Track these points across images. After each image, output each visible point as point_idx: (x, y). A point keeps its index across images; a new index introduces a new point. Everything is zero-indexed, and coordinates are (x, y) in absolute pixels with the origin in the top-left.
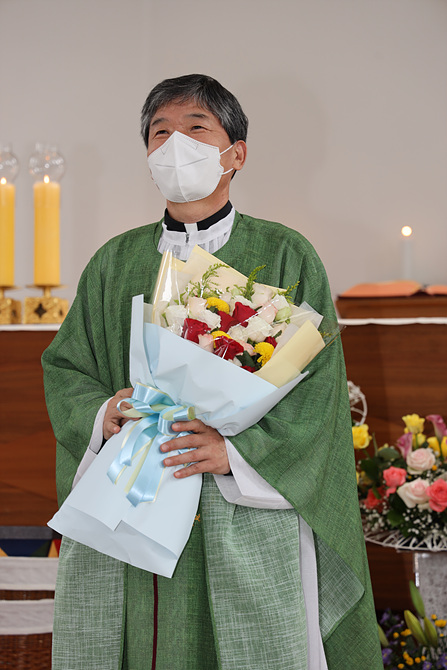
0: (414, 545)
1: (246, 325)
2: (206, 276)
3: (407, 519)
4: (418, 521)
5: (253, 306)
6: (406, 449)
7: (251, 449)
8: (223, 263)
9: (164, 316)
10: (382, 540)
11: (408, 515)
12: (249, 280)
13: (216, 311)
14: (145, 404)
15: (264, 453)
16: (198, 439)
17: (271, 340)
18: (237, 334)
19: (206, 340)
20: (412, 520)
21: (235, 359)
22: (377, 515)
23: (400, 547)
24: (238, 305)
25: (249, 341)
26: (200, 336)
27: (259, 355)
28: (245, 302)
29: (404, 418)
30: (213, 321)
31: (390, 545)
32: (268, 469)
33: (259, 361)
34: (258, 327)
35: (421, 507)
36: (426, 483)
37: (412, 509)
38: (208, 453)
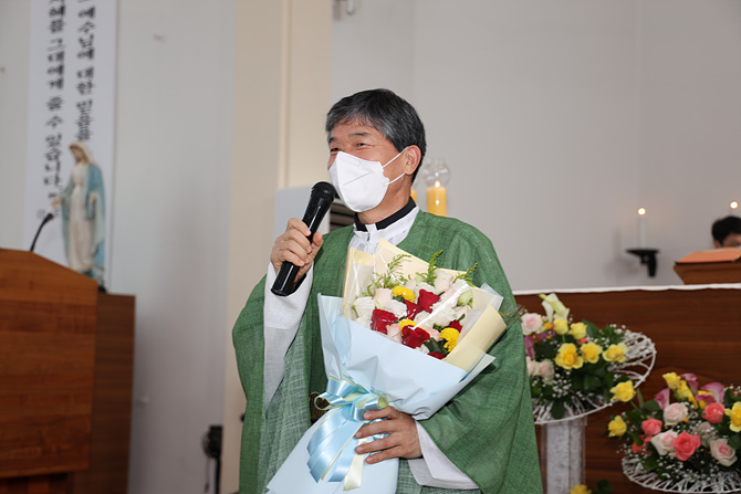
0: (668, 488)
1: (430, 311)
2: (391, 267)
3: (661, 464)
4: (670, 467)
5: (436, 292)
6: (663, 403)
7: (442, 434)
8: (406, 253)
9: (353, 308)
10: (642, 481)
11: (661, 461)
12: (431, 266)
13: (402, 299)
14: (338, 397)
15: (454, 438)
16: (390, 425)
17: (455, 325)
18: (423, 321)
19: (394, 330)
20: (665, 465)
21: (423, 346)
22: (637, 460)
23: (656, 488)
24: (422, 292)
25: (435, 327)
26: (388, 327)
27: (445, 341)
28: (428, 288)
29: (664, 376)
30: (399, 310)
31: (648, 486)
32: (458, 453)
33: (445, 346)
34: (442, 312)
35: (672, 455)
36: (675, 434)
37: (664, 457)
38: (400, 439)
